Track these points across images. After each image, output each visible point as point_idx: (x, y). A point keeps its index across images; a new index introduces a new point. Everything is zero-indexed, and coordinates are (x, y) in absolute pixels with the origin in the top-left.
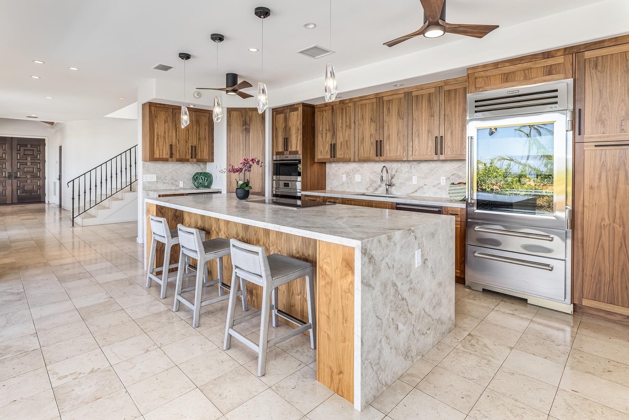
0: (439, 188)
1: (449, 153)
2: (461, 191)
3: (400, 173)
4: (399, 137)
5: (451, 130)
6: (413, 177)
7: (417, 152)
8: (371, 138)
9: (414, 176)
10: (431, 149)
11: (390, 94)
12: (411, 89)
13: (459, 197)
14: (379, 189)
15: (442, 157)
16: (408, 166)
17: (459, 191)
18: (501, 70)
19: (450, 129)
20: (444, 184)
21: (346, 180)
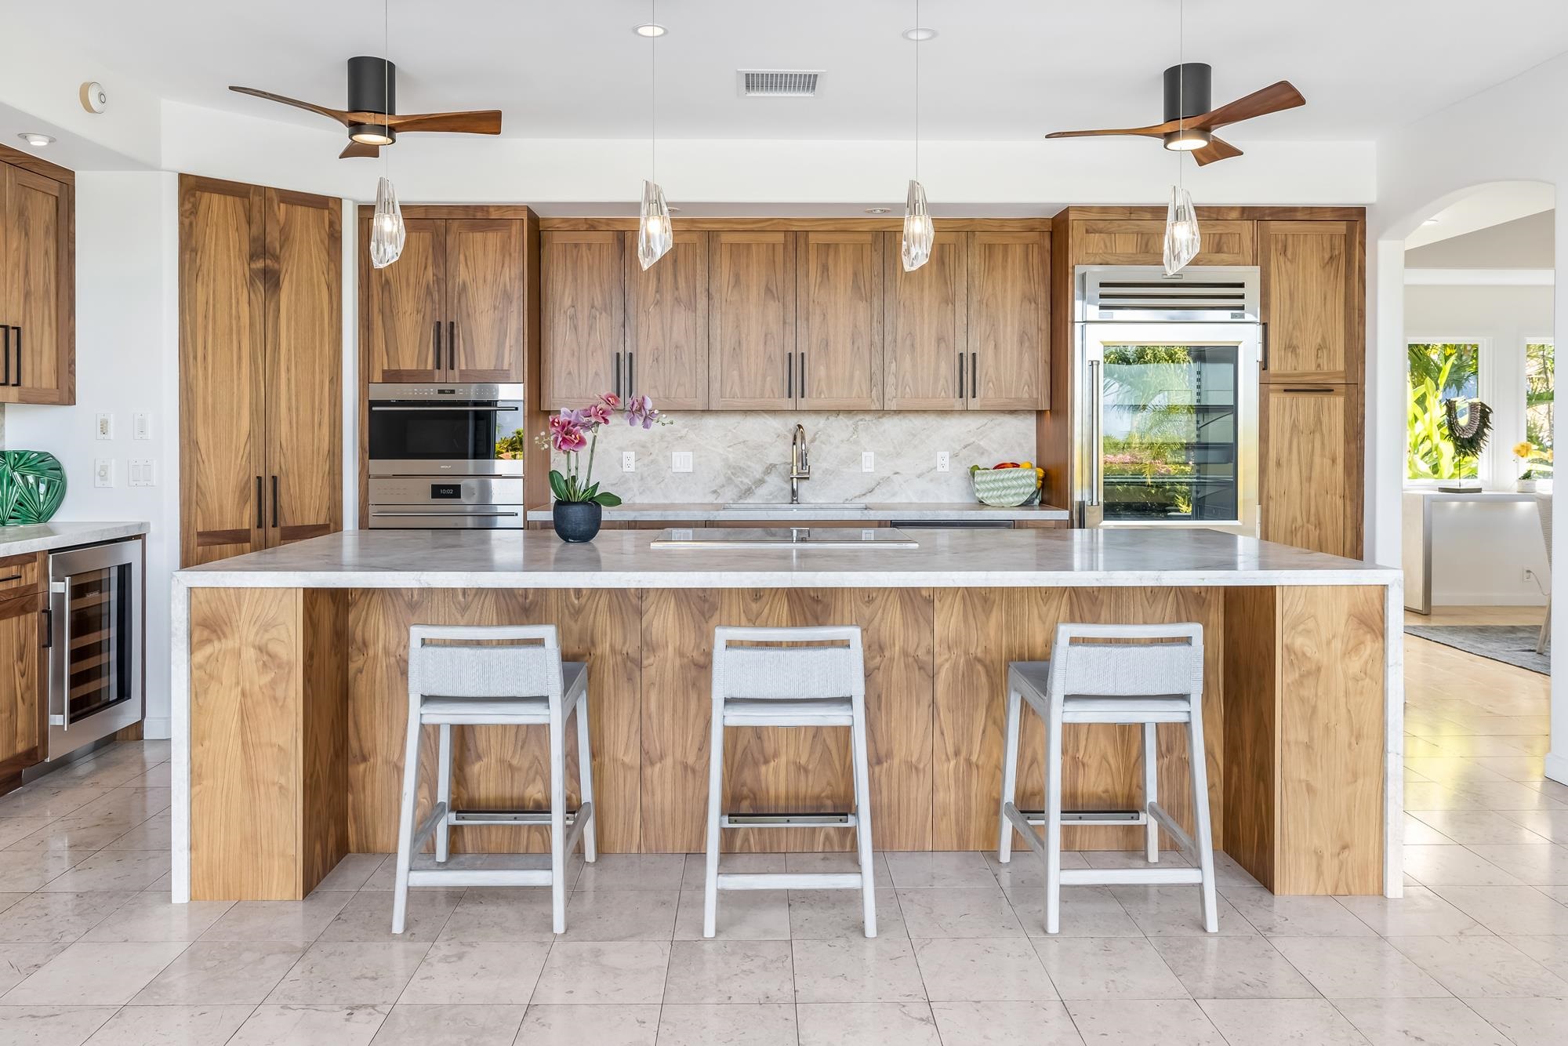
0: (931, 480)
1: (991, 394)
2: (1015, 483)
3: (824, 443)
4: (858, 348)
5: (995, 341)
6: (864, 454)
7: (907, 388)
8: (765, 344)
9: (865, 450)
10: (947, 381)
11: (831, 228)
12: (893, 226)
13: (1012, 496)
14: (755, 491)
15: (974, 404)
16: (847, 426)
17: (1010, 483)
18: (1138, 226)
19: (992, 338)
20: (947, 469)
21: (636, 468)
